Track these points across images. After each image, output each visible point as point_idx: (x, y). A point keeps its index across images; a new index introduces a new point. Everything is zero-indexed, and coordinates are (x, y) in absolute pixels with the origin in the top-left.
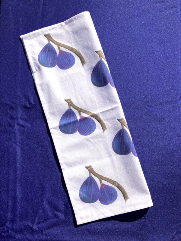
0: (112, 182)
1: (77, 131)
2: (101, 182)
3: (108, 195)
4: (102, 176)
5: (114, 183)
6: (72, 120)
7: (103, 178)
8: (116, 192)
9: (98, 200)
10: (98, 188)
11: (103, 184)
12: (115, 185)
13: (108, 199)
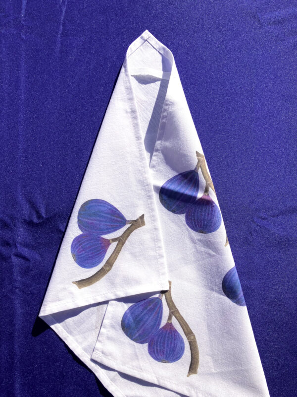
0: (187, 329)
1: (185, 214)
2: (170, 318)
3: (167, 346)
4: (177, 310)
5: (189, 333)
6: (188, 191)
7: (177, 315)
8: (182, 349)
9: (147, 342)
10: (159, 324)
11: (171, 324)
12: (188, 339)
13: (163, 353)
